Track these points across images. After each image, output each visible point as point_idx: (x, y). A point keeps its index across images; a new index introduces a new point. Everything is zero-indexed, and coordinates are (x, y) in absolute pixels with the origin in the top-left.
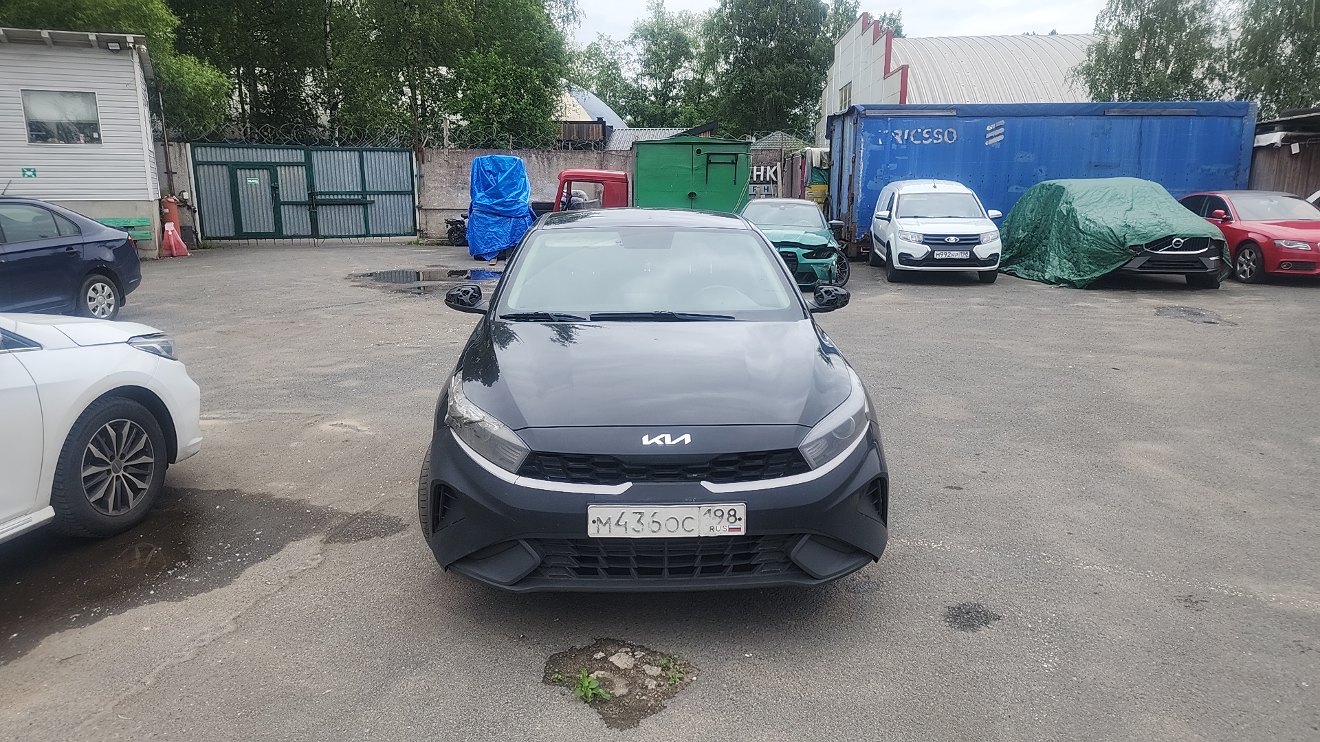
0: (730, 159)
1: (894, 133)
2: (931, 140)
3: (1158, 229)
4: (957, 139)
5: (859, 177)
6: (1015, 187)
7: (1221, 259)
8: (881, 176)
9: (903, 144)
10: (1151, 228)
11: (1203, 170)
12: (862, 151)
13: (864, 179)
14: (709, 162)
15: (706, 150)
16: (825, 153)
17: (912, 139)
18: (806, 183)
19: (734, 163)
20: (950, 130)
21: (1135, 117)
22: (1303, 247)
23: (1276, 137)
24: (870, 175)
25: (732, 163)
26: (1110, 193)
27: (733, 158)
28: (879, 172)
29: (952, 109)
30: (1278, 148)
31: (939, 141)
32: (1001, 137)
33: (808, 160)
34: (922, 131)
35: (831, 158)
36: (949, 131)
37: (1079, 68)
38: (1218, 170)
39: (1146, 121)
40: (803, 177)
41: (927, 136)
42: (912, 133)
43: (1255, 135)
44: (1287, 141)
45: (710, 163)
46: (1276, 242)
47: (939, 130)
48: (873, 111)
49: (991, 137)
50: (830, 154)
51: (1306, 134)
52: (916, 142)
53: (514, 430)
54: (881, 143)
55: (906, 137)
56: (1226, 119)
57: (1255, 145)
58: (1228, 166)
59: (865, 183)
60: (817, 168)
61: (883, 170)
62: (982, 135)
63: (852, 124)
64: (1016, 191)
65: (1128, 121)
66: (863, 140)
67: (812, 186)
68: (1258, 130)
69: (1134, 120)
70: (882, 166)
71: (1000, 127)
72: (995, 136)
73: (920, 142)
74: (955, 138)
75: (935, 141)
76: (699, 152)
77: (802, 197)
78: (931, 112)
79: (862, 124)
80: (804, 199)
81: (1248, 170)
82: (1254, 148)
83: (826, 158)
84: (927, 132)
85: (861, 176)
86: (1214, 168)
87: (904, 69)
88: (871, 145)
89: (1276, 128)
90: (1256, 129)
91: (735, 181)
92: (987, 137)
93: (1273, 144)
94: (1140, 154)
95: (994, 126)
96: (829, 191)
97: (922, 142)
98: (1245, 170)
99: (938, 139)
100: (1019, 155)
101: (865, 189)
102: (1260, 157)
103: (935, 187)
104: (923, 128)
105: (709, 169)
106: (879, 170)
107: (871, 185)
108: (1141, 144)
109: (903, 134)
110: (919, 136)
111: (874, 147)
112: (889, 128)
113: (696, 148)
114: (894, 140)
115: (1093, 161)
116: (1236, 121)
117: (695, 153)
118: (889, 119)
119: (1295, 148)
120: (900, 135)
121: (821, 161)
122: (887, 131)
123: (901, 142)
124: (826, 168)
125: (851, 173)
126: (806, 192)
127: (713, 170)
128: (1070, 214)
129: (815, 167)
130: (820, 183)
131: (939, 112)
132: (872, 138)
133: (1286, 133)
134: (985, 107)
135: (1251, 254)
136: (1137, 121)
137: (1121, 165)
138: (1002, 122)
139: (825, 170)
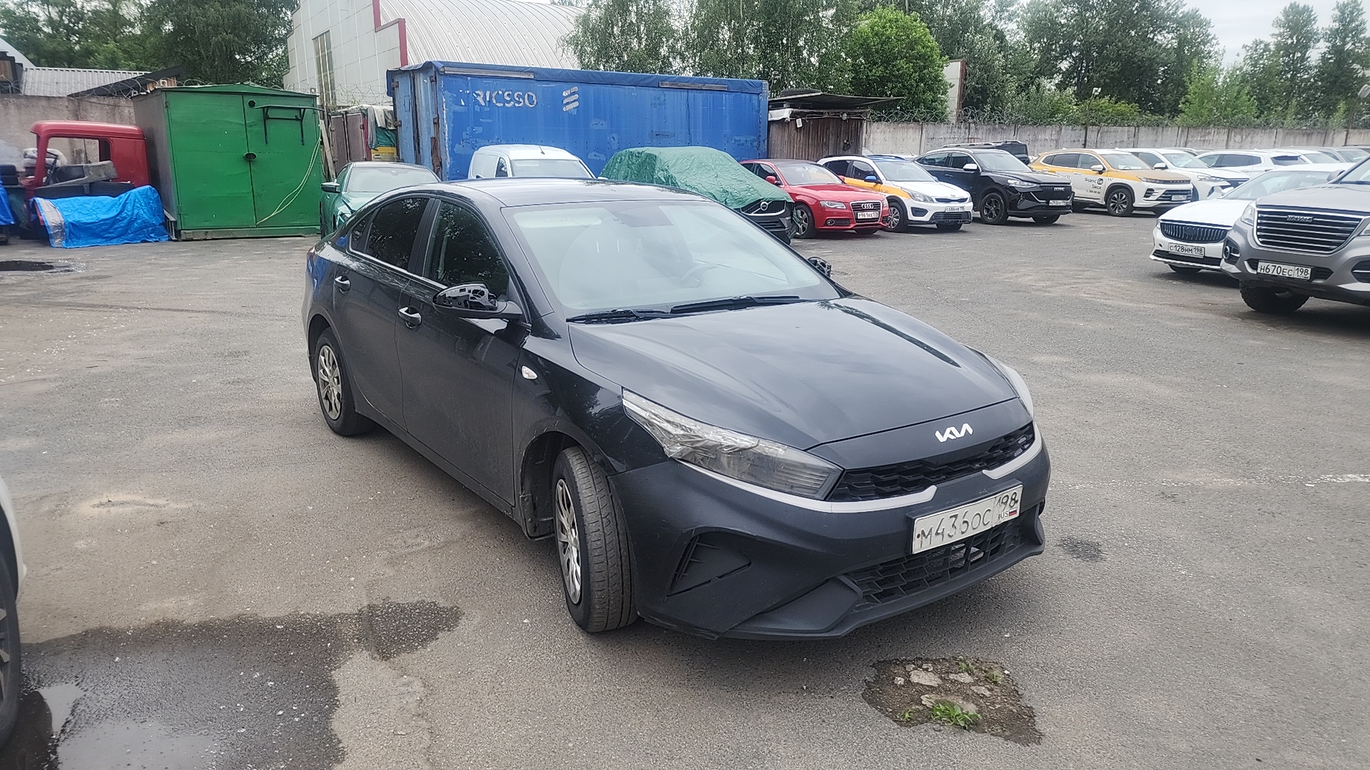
0: (294, 114)
1: (476, 94)
2: (512, 103)
3: (749, 194)
4: (537, 103)
5: (445, 139)
6: (593, 154)
7: (791, 219)
8: (467, 139)
9: (485, 106)
10: (743, 193)
11: (735, 141)
12: (445, 112)
13: (451, 142)
14: (266, 118)
15: (261, 103)
16: (388, 112)
17: (494, 102)
18: (371, 145)
19: (300, 119)
20: (529, 93)
21: (682, 90)
22: (839, 206)
23: (785, 113)
24: (456, 138)
25: (297, 119)
26: (696, 161)
27: (297, 113)
28: (465, 136)
29: (529, 72)
30: (788, 123)
31: (521, 105)
32: (577, 104)
33: (371, 120)
34: (503, 93)
35: (396, 118)
36: (528, 95)
37: (567, 38)
38: (746, 141)
39: (691, 94)
40: (366, 137)
41: (508, 99)
42: (494, 95)
43: (769, 110)
44: (793, 115)
45: (269, 118)
46: (821, 202)
47: (520, 93)
48: (452, 69)
49: (568, 103)
50: (394, 113)
51: (805, 111)
52: (498, 105)
53: (805, 451)
54: (463, 104)
55: (488, 99)
56: (748, 96)
57: (770, 119)
58: (753, 137)
59: (452, 147)
60: (383, 128)
61: (469, 133)
62: (558, 102)
63: (427, 81)
64: (594, 158)
65: (678, 93)
66: (444, 100)
67: (378, 148)
68: (770, 106)
69: (682, 93)
70: (468, 129)
71: (574, 93)
72: (572, 102)
73: (502, 105)
74: (535, 101)
75: (517, 105)
76: (252, 104)
77: (368, 159)
78: (510, 74)
79: (441, 82)
80: (371, 160)
81: (766, 141)
82: (769, 122)
83: (390, 118)
84: (508, 95)
85: (447, 138)
86: (743, 139)
87: (401, 23)
88: (454, 105)
89: (785, 105)
90: (769, 105)
91: (303, 141)
92: (564, 103)
93: (784, 119)
94: (689, 124)
95: (569, 92)
96: (398, 154)
97: (504, 104)
98: (764, 141)
99: (519, 102)
100: (593, 122)
101: (452, 154)
102: (774, 129)
103: (543, 153)
104: (504, 90)
105: (267, 126)
106: (464, 133)
107: (458, 149)
108: (689, 115)
109: (485, 95)
110: (500, 98)
111: (457, 108)
112: (470, 88)
113: (248, 99)
114: (477, 102)
115: (654, 130)
116: (755, 97)
117: (247, 106)
118: (469, 78)
119: (799, 123)
120: (482, 97)
121: (386, 121)
122: (468, 92)
123: (484, 104)
124: (392, 128)
125: (433, 135)
126: (372, 155)
127: (272, 127)
128: (670, 181)
129: (380, 127)
130: (386, 145)
131: (517, 74)
132: (454, 97)
133: (792, 109)
134: (559, 72)
135: (802, 213)
136: (684, 94)
137: (676, 135)
138: (575, 89)
139: (391, 130)
